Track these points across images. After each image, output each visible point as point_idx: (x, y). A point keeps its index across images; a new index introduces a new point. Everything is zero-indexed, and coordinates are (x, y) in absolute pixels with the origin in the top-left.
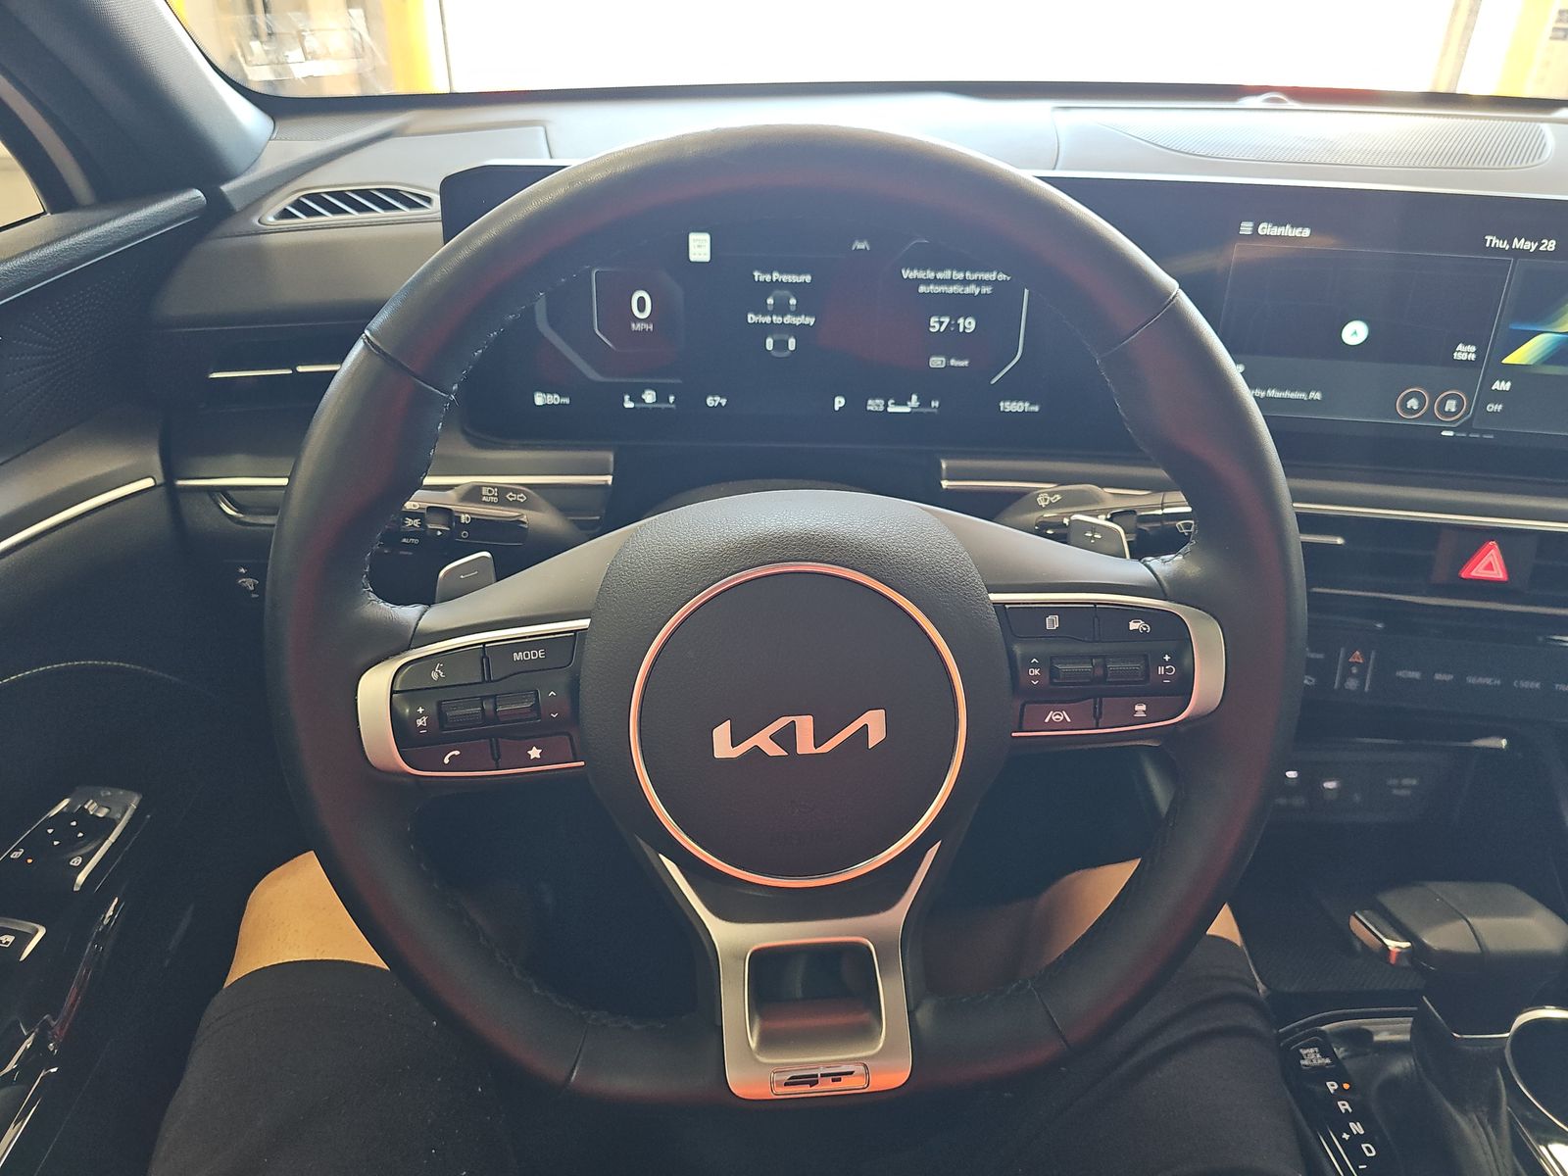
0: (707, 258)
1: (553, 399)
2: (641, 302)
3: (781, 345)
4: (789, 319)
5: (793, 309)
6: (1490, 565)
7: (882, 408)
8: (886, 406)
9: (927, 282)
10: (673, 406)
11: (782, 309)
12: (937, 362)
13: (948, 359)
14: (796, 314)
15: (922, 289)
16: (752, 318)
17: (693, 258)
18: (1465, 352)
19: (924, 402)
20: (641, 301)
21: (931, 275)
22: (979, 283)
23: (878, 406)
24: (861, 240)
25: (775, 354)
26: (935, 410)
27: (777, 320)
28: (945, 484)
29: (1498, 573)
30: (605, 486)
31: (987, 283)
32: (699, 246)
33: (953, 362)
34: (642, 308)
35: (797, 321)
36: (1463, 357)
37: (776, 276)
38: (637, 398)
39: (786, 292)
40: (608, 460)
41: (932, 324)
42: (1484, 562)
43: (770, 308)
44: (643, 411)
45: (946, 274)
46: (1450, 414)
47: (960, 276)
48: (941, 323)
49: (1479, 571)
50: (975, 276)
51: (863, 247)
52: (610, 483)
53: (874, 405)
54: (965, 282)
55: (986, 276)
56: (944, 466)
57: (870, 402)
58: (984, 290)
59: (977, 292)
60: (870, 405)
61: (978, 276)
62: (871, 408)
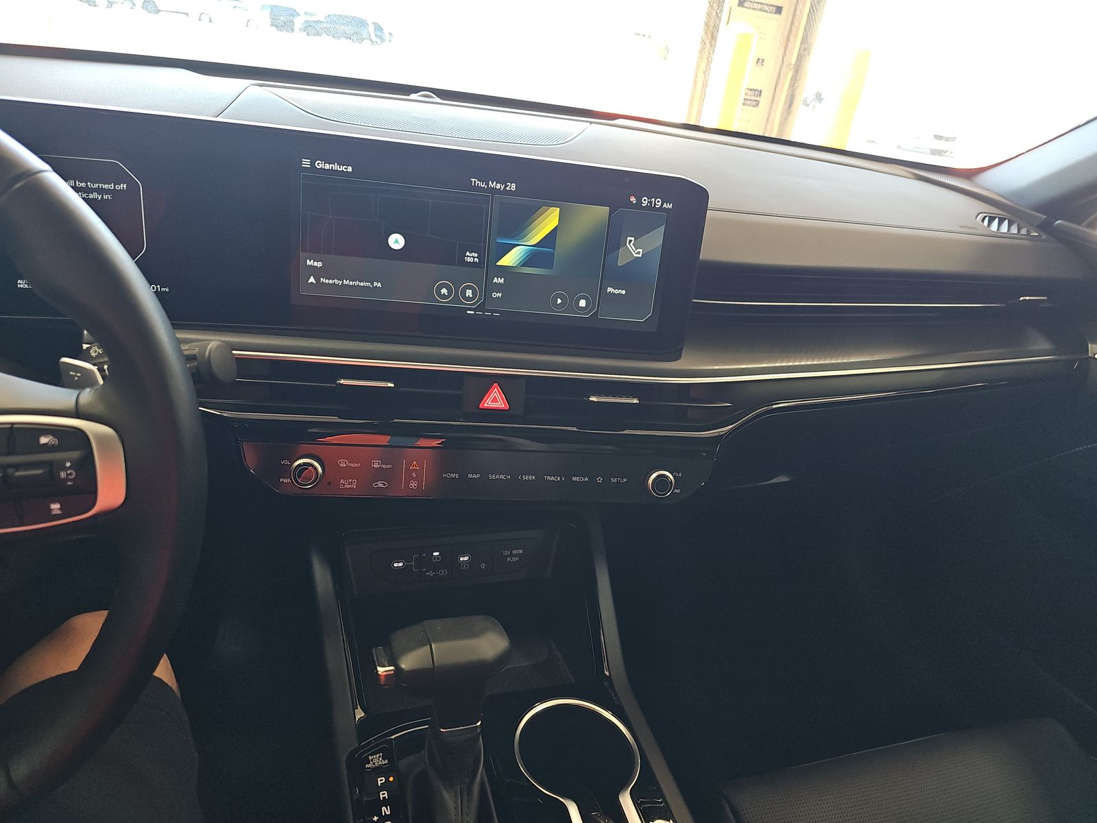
6: (495, 400)
18: (471, 257)
22: (100, 191)
23: (28, 284)
29: (501, 404)
31: (108, 191)
36: (469, 260)
42: (492, 397)
46: (469, 299)
49: (488, 403)
50: (96, 186)
53: (23, 284)
54: (88, 190)
55: (106, 186)
57: (19, 281)
58: (105, 197)
59: (100, 198)
60: (20, 284)
61: (99, 186)
62: (22, 286)
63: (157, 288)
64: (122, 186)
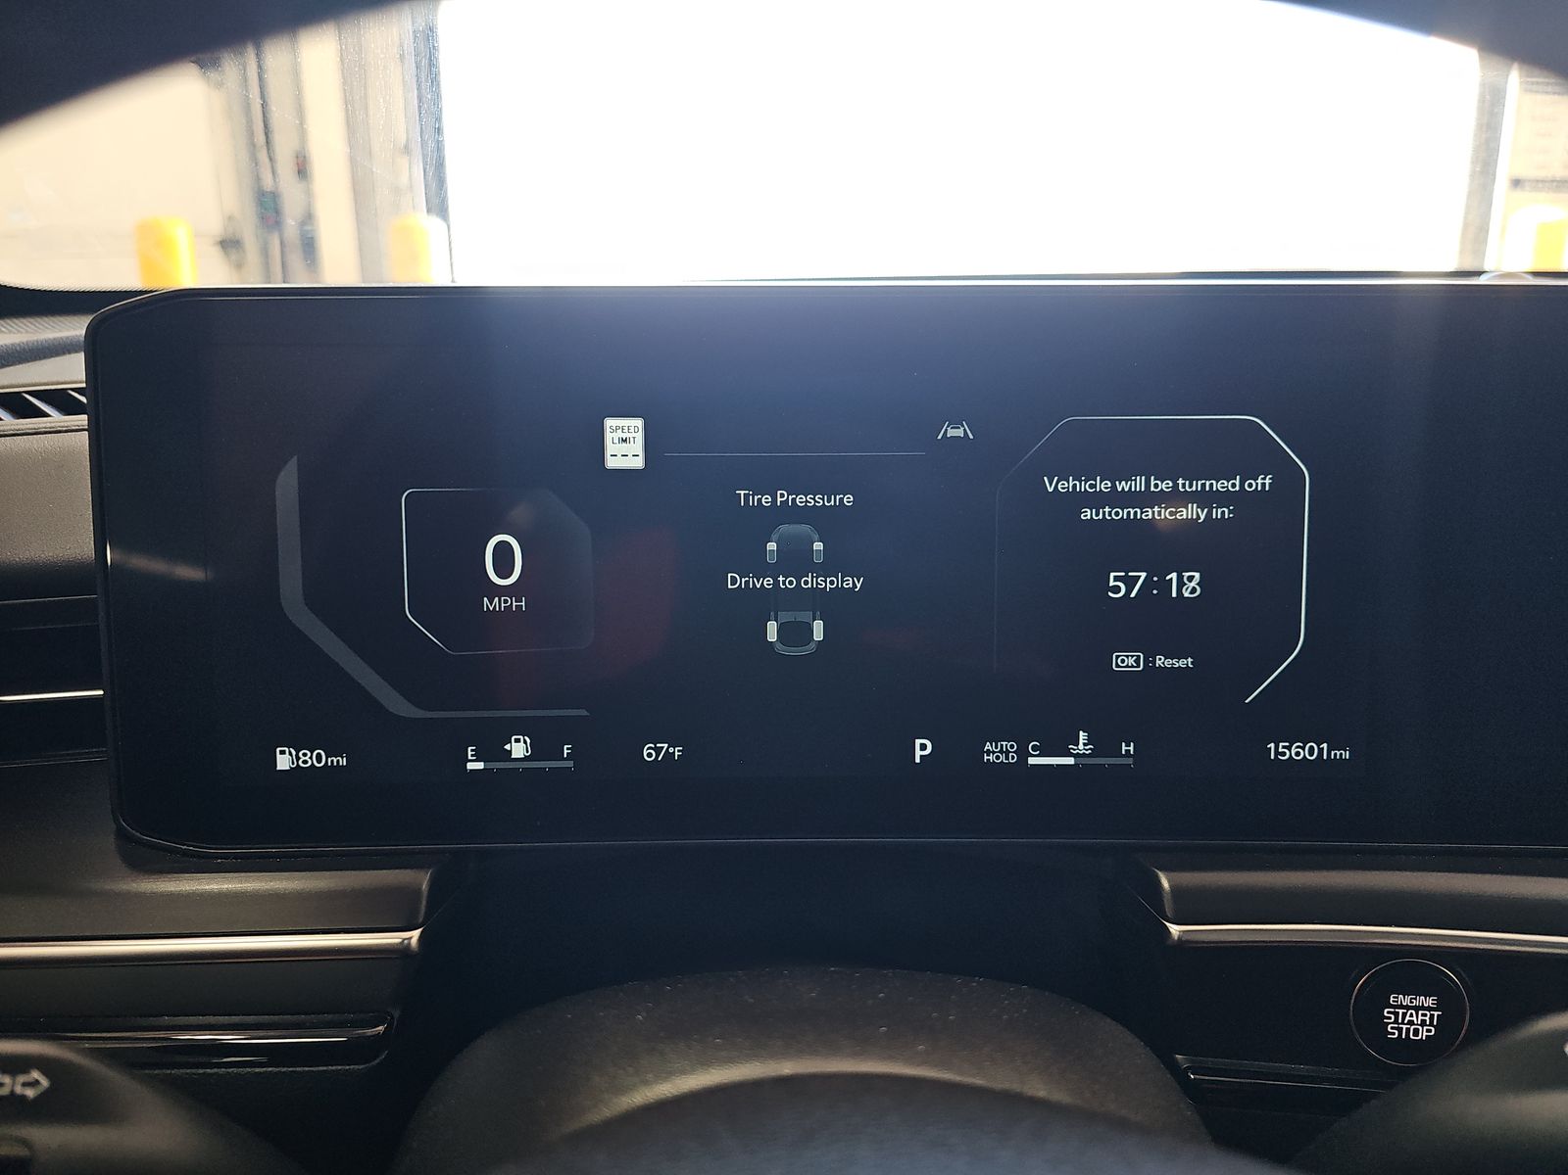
0: (639, 463)
1: (309, 758)
2: (503, 554)
3: (794, 633)
4: (809, 582)
5: (818, 560)
7: (1013, 759)
8: (1023, 754)
9: (1097, 500)
10: (570, 764)
11: (796, 560)
12: (1126, 661)
13: (1150, 657)
14: (825, 570)
15: (1087, 514)
16: (735, 581)
17: (611, 463)
19: (1103, 744)
20: (502, 550)
21: (1104, 486)
22: (1205, 499)
23: (1007, 753)
24: (956, 424)
25: (780, 649)
26: (1130, 761)
27: (786, 582)
28: (1175, 929)
30: (401, 952)
31: (1223, 499)
32: (624, 441)
33: (1160, 661)
34: (504, 569)
35: (827, 584)
37: (782, 496)
38: (494, 751)
39: (805, 528)
40: (419, 891)
41: (1112, 583)
43: (771, 560)
44: (505, 779)
45: (1138, 484)
47: (1165, 486)
48: (1130, 583)
50: (1197, 486)
51: (960, 433)
52: (414, 942)
53: (997, 752)
54: (1175, 498)
55: (1219, 486)
56: (1166, 884)
57: (988, 746)
58: (1217, 513)
59: (1202, 517)
60: (988, 752)
61: (1204, 485)
62: (991, 758)
63: (1321, 751)
64: (1259, 481)
